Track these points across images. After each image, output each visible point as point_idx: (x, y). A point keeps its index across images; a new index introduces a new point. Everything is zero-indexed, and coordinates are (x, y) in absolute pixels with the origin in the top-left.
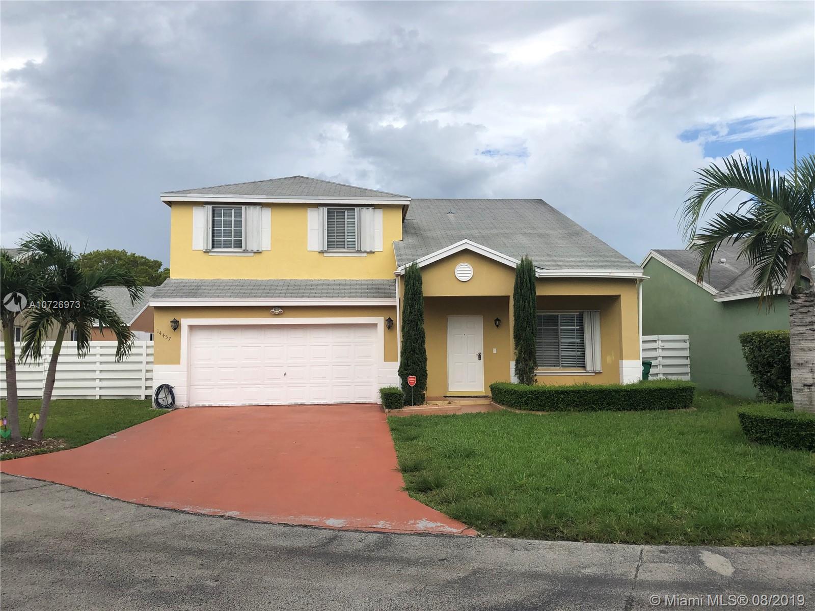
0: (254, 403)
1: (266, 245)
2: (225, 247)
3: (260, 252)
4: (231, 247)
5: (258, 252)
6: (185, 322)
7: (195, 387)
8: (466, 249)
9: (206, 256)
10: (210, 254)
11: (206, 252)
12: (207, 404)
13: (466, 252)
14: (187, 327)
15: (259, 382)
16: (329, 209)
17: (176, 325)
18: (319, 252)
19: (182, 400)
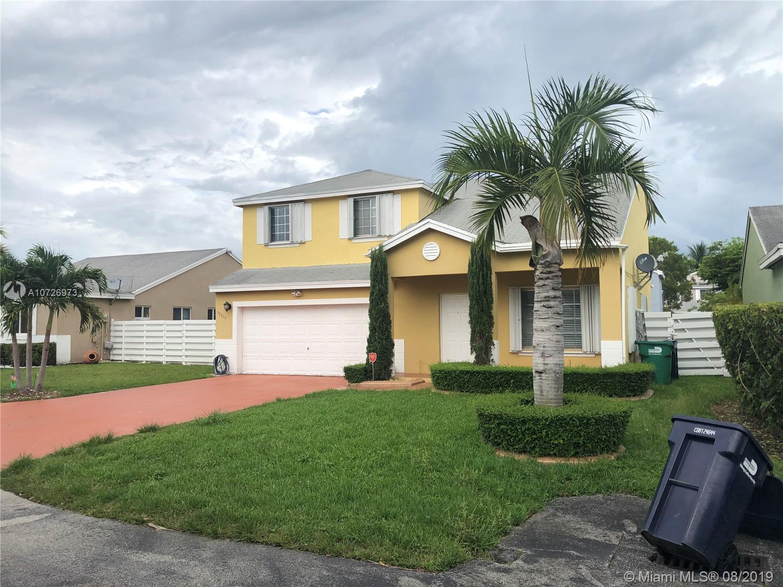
0: (286, 373)
1: (308, 237)
2: (280, 240)
3: (304, 243)
4: (284, 240)
5: (302, 243)
6: (236, 304)
7: (247, 358)
8: (429, 228)
9: (266, 249)
10: (269, 247)
11: (266, 245)
12: (253, 372)
13: (430, 231)
14: (236, 308)
15: (289, 355)
16: (356, 199)
17: (229, 307)
18: (349, 240)
19: (234, 368)
